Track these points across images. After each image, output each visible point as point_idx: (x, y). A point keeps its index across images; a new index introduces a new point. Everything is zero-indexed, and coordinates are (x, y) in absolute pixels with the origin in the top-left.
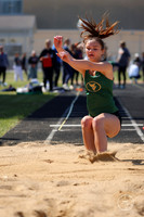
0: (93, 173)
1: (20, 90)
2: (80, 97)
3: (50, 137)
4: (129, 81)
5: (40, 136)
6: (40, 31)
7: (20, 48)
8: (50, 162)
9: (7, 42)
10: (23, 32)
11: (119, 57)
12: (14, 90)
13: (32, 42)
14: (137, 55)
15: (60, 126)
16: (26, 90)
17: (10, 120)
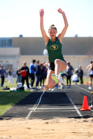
0: (52, 135)
1: (12, 89)
2: (45, 93)
3: (29, 115)
4: (72, 84)
5: (23, 115)
6: (22, 56)
7: (11, 66)
8: (29, 129)
9: (4, 62)
10: (13, 57)
11: (67, 70)
12: (9, 89)
13: (18, 62)
14: (77, 69)
15: (34, 109)
16: (15, 89)
17: (7, 106)
